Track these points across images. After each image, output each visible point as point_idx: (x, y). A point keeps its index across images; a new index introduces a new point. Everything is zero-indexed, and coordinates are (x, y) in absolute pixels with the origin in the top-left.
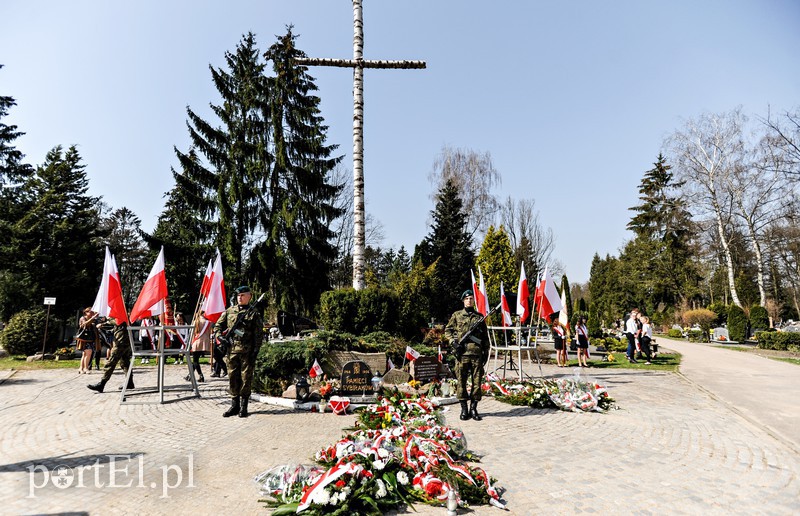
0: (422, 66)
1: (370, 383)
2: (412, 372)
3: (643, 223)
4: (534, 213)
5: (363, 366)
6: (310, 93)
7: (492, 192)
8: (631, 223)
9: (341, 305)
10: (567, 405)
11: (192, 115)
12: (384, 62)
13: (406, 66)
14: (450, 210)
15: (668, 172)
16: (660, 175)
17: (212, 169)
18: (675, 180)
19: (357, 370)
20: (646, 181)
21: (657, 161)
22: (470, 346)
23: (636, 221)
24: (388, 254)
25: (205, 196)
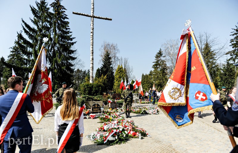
0: (111, 20)
1: (100, 110)
2: (110, 106)
3: (156, 66)
4: (128, 62)
5: (98, 105)
6: (66, 20)
7: (117, 55)
8: (153, 66)
9: (88, 88)
10: (150, 113)
11: (23, 22)
12: (100, 17)
13: (106, 19)
14: (107, 60)
15: (162, 53)
16: (160, 54)
17: (31, 41)
18: (163, 55)
19: (96, 106)
20: (156, 55)
21: (160, 50)
22: (128, 99)
23: (154, 66)
24: (84, 72)
25: (28, 50)
